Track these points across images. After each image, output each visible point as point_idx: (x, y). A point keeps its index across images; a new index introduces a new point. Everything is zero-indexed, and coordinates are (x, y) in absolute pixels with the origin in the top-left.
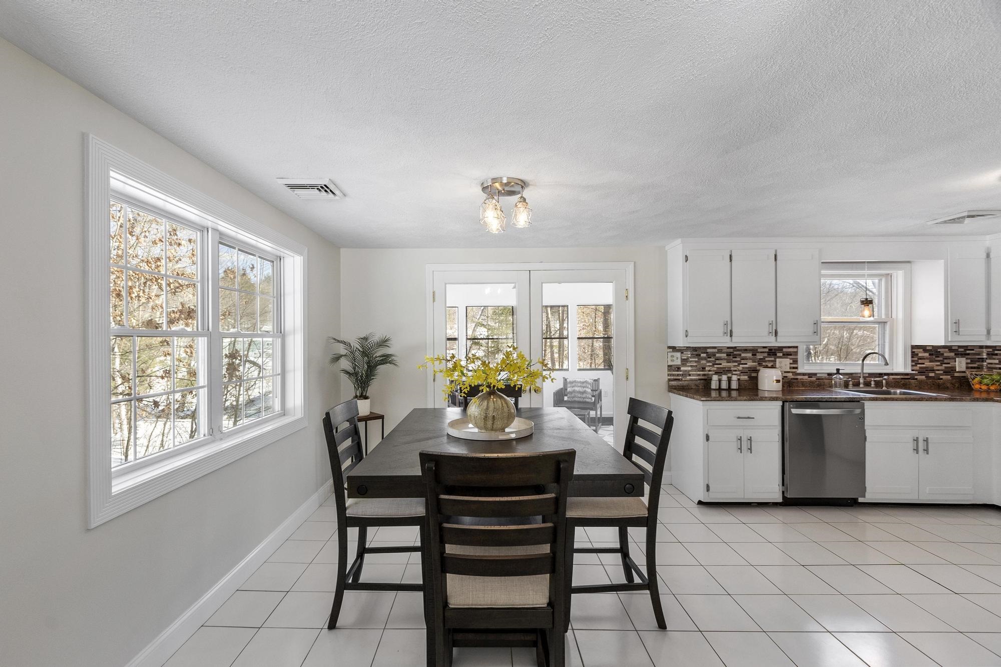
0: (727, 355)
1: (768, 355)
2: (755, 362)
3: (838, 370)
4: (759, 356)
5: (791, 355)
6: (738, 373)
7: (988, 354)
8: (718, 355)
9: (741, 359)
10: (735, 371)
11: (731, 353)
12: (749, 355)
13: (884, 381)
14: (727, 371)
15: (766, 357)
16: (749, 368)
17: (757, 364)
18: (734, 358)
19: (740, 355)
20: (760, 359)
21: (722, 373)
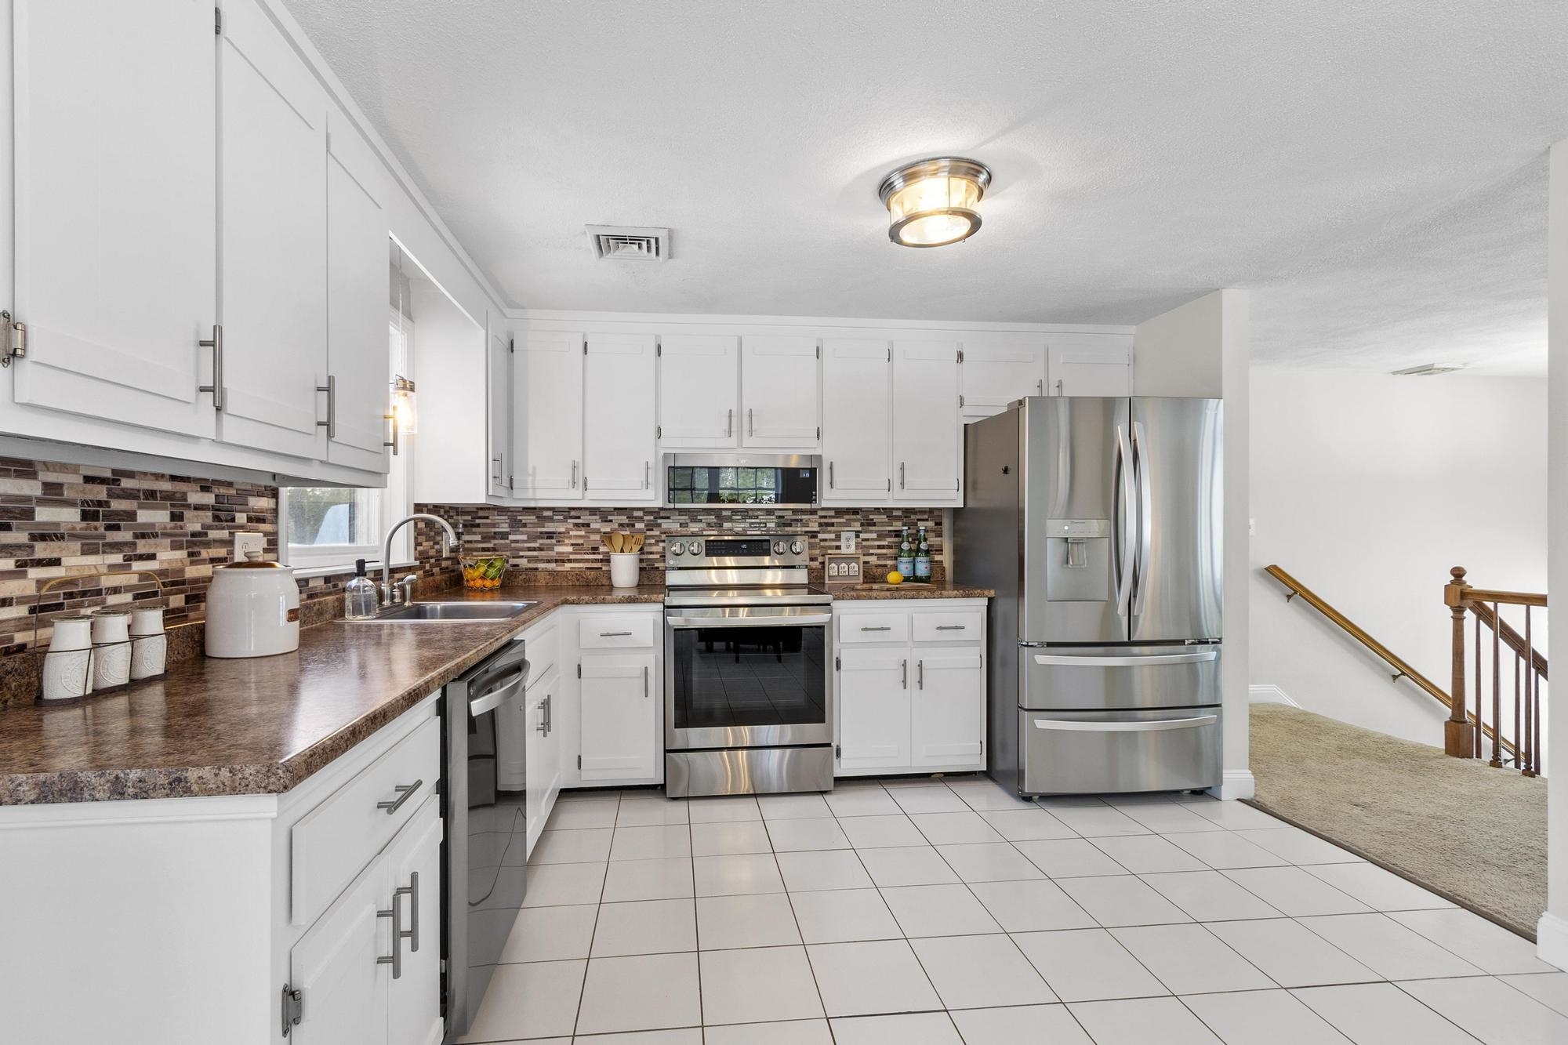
0: (85, 516)
1: (216, 518)
2: (180, 548)
3: (361, 564)
4: (193, 523)
5: (262, 520)
6: (127, 598)
7: (465, 526)
8: (44, 515)
9: (136, 536)
10: (116, 590)
11: (100, 503)
12: (159, 517)
13: (408, 587)
14: (84, 594)
15: (210, 527)
16: (162, 573)
17: (182, 554)
18: (109, 528)
19: (131, 516)
20: (193, 535)
21: (60, 606)
